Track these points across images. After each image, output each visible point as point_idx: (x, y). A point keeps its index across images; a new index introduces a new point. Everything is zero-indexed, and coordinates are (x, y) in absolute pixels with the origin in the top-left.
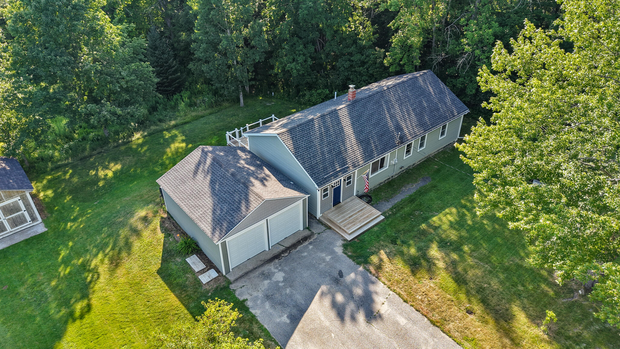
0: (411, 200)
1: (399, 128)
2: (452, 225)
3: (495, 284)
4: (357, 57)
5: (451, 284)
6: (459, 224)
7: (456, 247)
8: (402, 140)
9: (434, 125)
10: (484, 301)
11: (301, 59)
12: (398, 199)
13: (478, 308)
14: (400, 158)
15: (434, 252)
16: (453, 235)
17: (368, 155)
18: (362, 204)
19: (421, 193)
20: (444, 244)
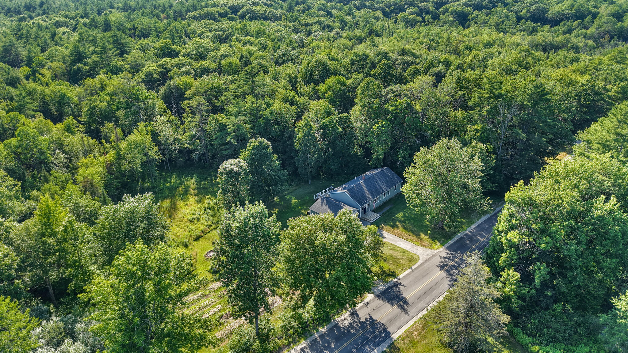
0: (388, 211)
1: (381, 188)
2: (402, 217)
3: (415, 229)
4: (357, 162)
5: (404, 230)
6: (404, 216)
7: (404, 222)
8: (383, 191)
9: (392, 186)
10: (413, 233)
11: (336, 164)
12: (384, 211)
13: (411, 234)
14: (382, 198)
15: (398, 223)
16: (403, 219)
17: (373, 197)
18: (373, 213)
19: (390, 209)
20: (400, 222)
